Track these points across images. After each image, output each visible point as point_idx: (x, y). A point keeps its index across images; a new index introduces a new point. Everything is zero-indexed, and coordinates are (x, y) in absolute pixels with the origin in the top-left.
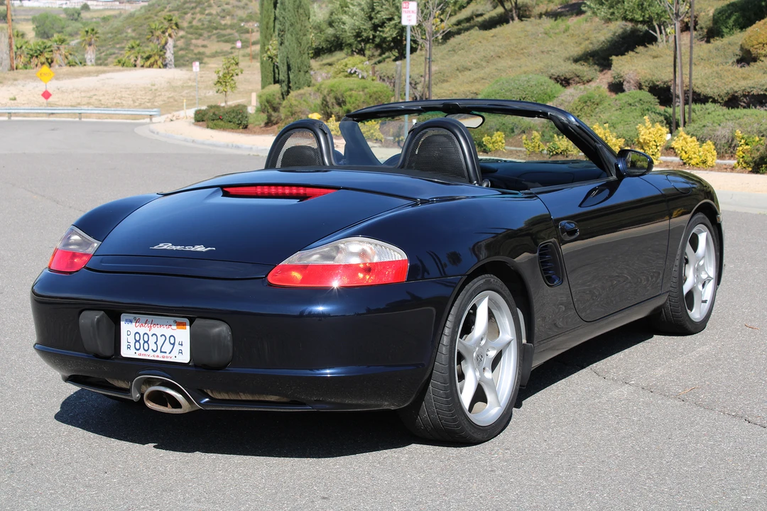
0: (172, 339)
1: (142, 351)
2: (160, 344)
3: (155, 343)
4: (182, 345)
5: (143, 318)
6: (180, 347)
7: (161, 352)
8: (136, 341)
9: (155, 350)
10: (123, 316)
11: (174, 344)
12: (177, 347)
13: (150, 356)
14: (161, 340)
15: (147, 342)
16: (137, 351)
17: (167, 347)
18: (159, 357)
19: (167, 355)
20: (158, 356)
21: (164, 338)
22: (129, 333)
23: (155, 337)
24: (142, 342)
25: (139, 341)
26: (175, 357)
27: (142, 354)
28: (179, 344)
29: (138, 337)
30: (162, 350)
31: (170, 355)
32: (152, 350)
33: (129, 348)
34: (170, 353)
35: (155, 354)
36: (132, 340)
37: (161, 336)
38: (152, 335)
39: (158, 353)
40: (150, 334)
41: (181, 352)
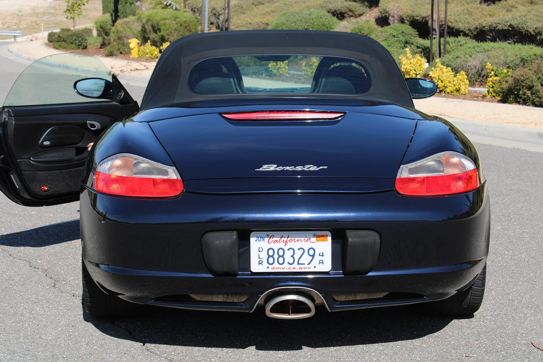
0: (311, 252)
1: (276, 265)
2: (297, 257)
3: (292, 256)
4: (323, 255)
5: (277, 234)
6: (321, 258)
7: (298, 264)
8: (269, 256)
9: (291, 262)
10: (254, 234)
11: (313, 256)
12: (317, 258)
13: (286, 268)
14: (298, 254)
15: (282, 256)
16: (270, 266)
17: (306, 259)
18: (297, 268)
19: (306, 266)
20: (294, 268)
21: (302, 251)
22: (261, 250)
23: (291, 251)
24: (276, 256)
25: (272, 256)
26: (315, 267)
27: (276, 268)
28: (319, 255)
29: (271, 253)
30: (300, 262)
31: (309, 266)
32: (288, 263)
33: (260, 263)
34: (309, 264)
35: (292, 266)
36: (264, 256)
37: (299, 249)
38: (288, 250)
39: (295, 265)
40: (286, 248)
41: (321, 262)
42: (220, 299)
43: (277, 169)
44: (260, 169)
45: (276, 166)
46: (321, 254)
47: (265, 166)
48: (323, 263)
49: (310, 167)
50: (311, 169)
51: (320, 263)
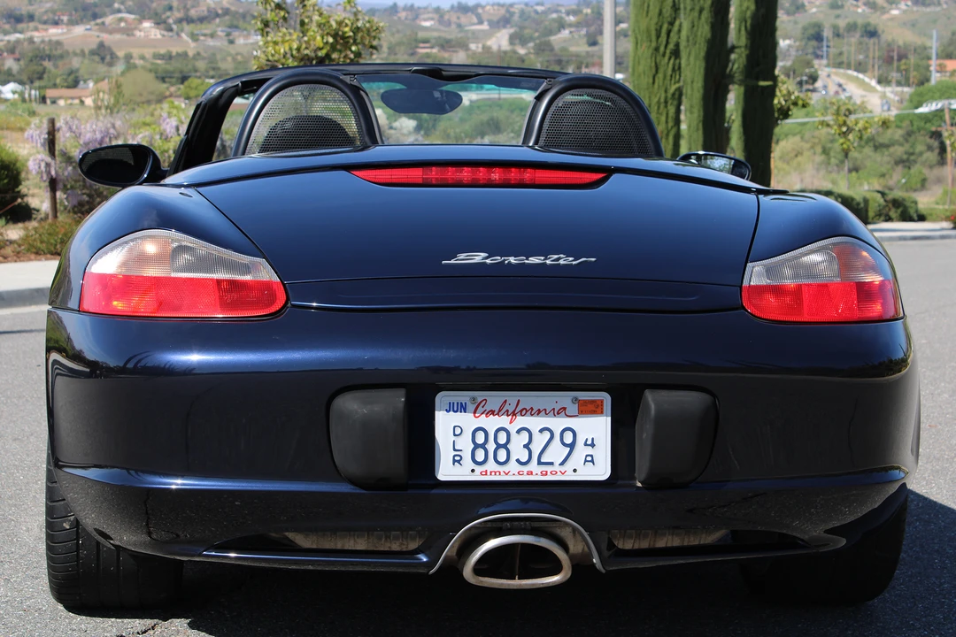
0: (568, 438)
1: (491, 465)
2: (536, 448)
3: (526, 446)
4: (593, 445)
5: (494, 398)
6: (589, 450)
7: (540, 463)
8: (476, 446)
9: (524, 459)
10: (442, 398)
11: (572, 446)
12: (581, 451)
13: (512, 473)
14: (539, 441)
15: (505, 446)
16: (477, 467)
17: (556, 452)
18: (535, 473)
19: (556, 468)
20: (530, 473)
21: (547, 435)
22: (458, 431)
23: (525, 435)
24: (491, 446)
25: (483, 446)
26: (575, 471)
27: (492, 472)
28: (586, 444)
29: (480, 438)
30: (542, 461)
31: (563, 469)
32: (518, 461)
33: (457, 460)
34: (562, 464)
35: (525, 469)
36: (465, 444)
37: (541, 431)
38: (518, 432)
39: (533, 466)
40: (513, 429)
41: (590, 460)
42: (361, 545)
43: (488, 261)
44: (452, 261)
45: (487, 255)
46: (589, 442)
47: (462, 256)
48: (592, 461)
49: (558, 259)
50: (562, 262)
51: (586, 461)
